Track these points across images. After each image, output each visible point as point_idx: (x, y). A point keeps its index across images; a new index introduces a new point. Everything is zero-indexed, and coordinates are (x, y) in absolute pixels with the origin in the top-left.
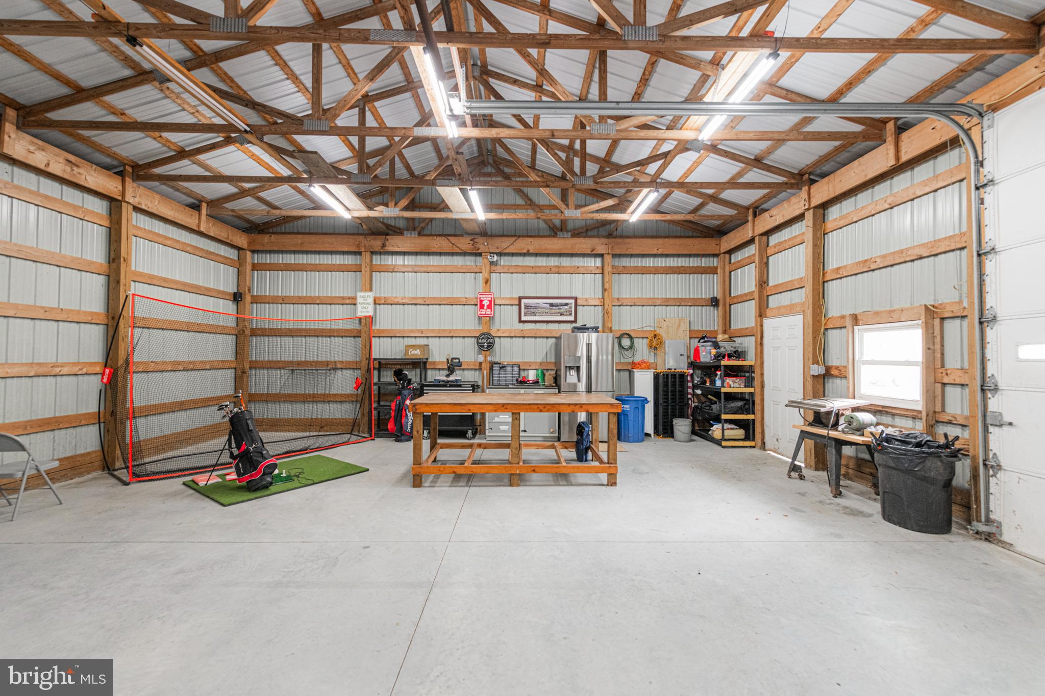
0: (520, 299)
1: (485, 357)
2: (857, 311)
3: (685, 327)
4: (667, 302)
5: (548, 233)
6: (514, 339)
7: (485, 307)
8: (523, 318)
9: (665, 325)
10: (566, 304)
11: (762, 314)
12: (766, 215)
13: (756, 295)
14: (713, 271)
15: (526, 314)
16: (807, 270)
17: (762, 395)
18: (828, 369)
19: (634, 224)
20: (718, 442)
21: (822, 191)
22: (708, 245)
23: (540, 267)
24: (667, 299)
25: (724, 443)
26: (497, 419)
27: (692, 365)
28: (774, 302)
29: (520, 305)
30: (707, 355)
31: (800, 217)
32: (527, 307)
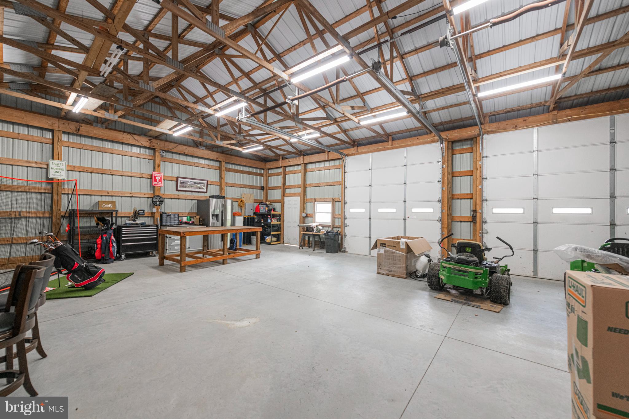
0: (177, 178)
1: (157, 209)
2: (316, 198)
3: (252, 198)
4: (246, 186)
5: (193, 145)
6: (173, 200)
7: (158, 181)
8: (179, 189)
9: (245, 196)
10: (203, 183)
11: (284, 195)
12: (287, 160)
13: (282, 188)
14: (261, 175)
15: (180, 187)
16: (302, 182)
17: (283, 224)
18: (307, 214)
19: (244, 153)
20: (269, 244)
21: (307, 159)
22: (261, 164)
23: (189, 162)
24: (246, 185)
25: (272, 243)
26: (173, 243)
27: (255, 214)
28: (287, 191)
29: (177, 181)
30: (263, 209)
31: (300, 165)
32: (181, 183)
